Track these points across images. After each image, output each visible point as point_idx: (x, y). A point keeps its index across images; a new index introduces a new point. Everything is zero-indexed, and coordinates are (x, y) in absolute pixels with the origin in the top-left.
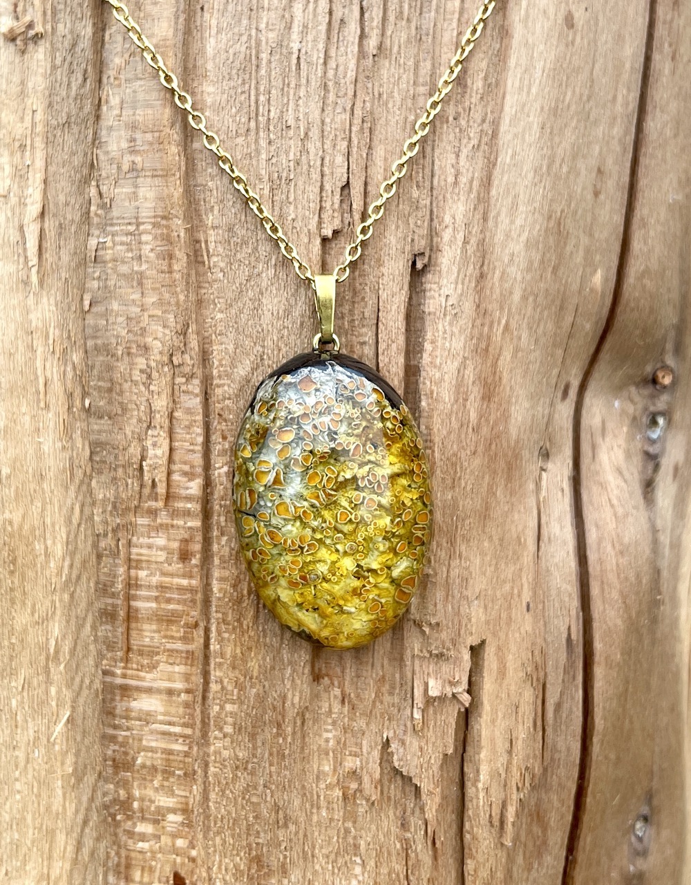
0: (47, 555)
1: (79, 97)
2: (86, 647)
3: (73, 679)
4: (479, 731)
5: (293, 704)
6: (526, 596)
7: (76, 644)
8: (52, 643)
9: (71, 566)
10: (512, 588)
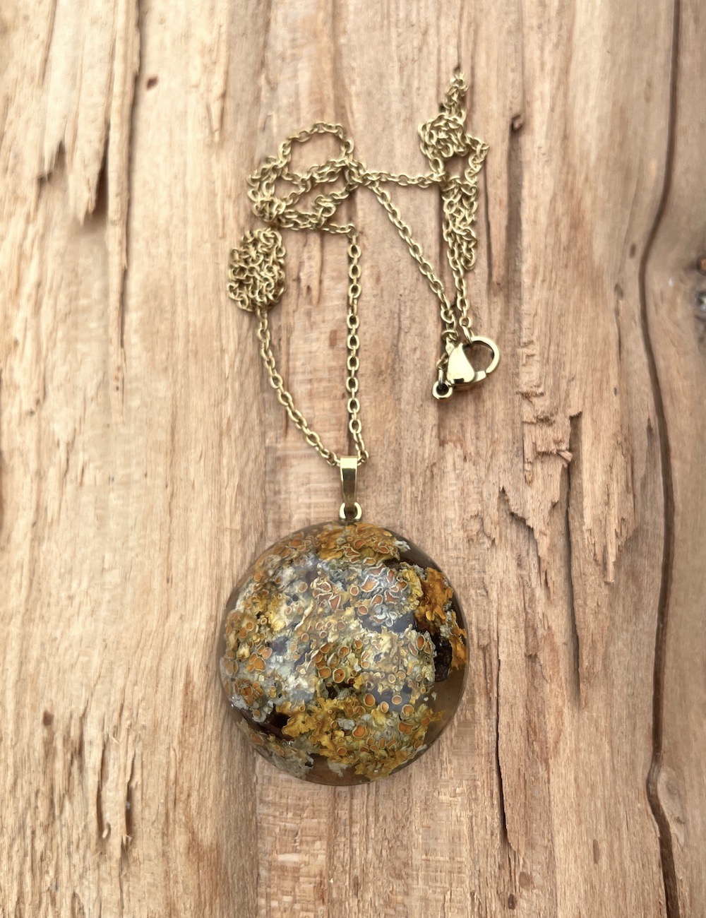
0: (223, 351)
1: (254, 15)
2: (252, 429)
3: (242, 453)
4: (581, 486)
5: (423, 459)
6: (614, 382)
7: (244, 425)
8: (225, 421)
9: (242, 362)
10: (602, 377)
